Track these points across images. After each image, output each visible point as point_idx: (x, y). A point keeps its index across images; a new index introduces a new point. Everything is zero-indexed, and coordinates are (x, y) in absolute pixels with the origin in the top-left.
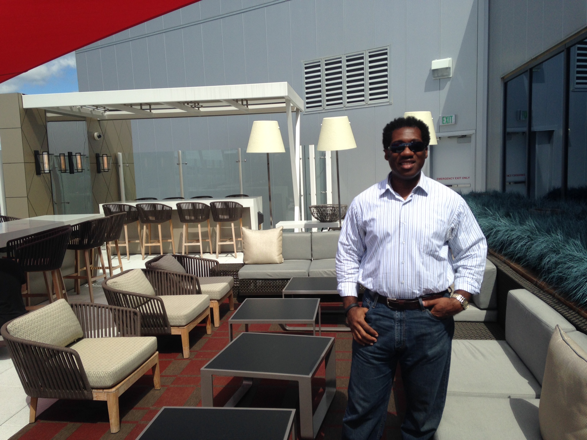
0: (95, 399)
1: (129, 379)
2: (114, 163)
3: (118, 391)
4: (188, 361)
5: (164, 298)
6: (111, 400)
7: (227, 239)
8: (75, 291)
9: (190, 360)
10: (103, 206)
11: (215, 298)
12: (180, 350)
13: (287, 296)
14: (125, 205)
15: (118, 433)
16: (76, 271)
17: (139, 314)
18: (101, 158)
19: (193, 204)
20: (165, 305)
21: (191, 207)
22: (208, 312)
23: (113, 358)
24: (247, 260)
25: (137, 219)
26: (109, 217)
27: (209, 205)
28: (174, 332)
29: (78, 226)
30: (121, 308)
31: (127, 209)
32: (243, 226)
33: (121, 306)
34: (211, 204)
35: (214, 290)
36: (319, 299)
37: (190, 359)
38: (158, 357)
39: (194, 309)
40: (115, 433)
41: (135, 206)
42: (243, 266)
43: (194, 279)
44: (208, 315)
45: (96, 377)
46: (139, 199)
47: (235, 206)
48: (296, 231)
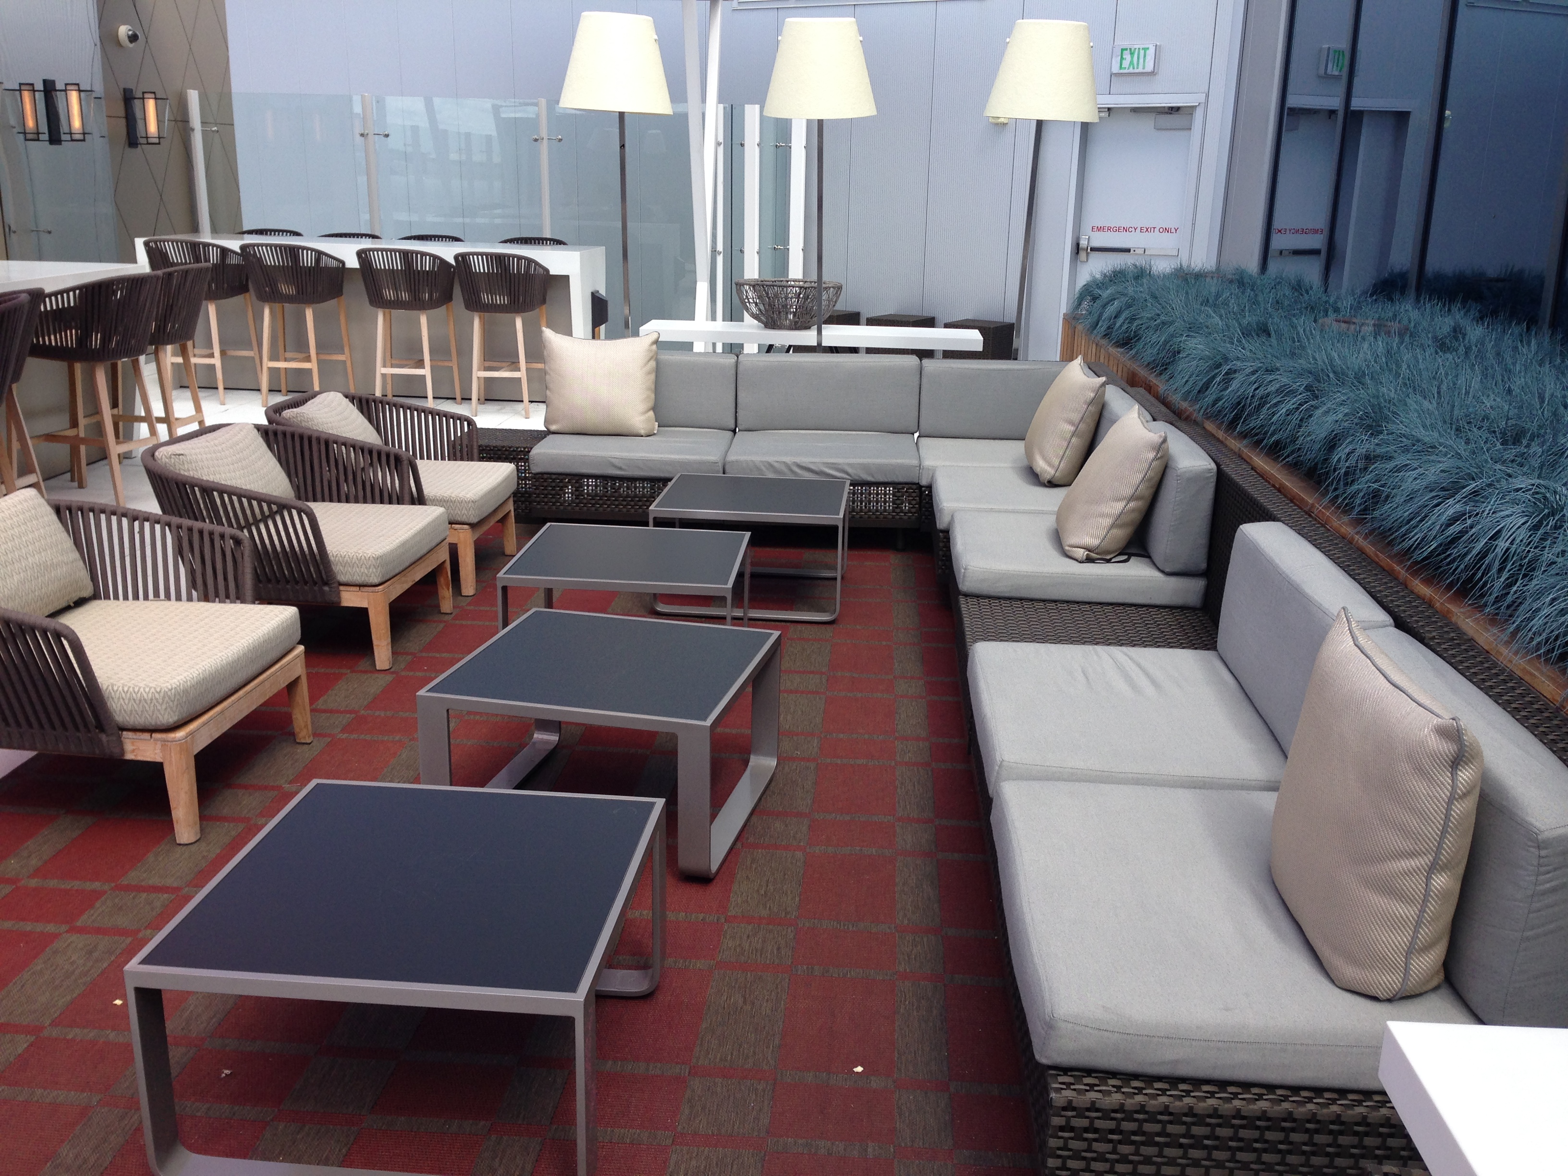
0: (129, 756)
1: (222, 712)
2: (175, 121)
3: (193, 737)
4: (389, 678)
5: (320, 509)
6: (173, 760)
7: (504, 364)
8: (72, 480)
9: (394, 675)
10: (146, 244)
11: (464, 519)
12: (366, 646)
13: (661, 522)
14: (208, 245)
15: (196, 845)
16: (74, 424)
17: (247, 543)
18: (137, 103)
19: (406, 255)
20: (321, 528)
21: (398, 265)
22: (443, 555)
23: (175, 655)
24: (555, 422)
25: (242, 289)
26: (160, 273)
27: (453, 262)
28: (350, 599)
29: (71, 294)
30: (198, 525)
31: (214, 257)
32: (548, 326)
33: (196, 520)
34: (456, 258)
35: (461, 495)
36: (748, 535)
37: (393, 673)
38: (303, 660)
39: (404, 544)
40: (187, 845)
41: (239, 251)
42: (545, 437)
43: (405, 462)
44: (444, 562)
45: (129, 699)
46: (250, 232)
47: (528, 267)
48: (699, 347)
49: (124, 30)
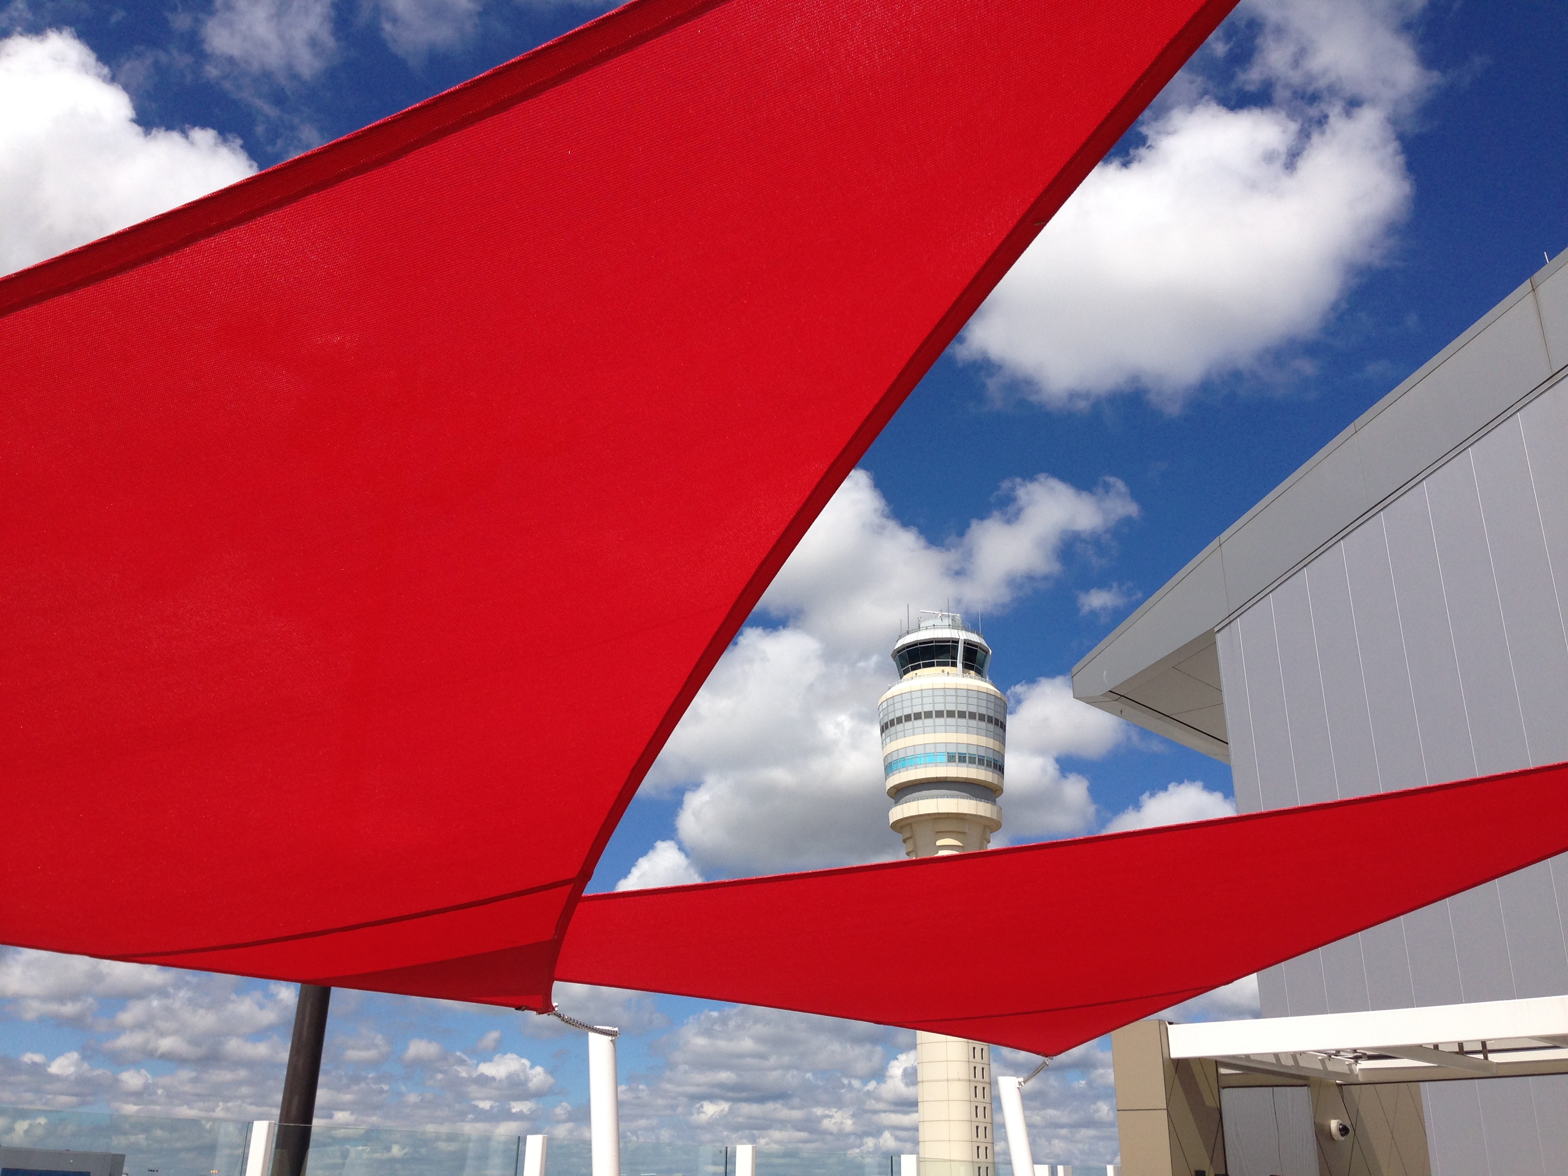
49: (1334, 1124)
